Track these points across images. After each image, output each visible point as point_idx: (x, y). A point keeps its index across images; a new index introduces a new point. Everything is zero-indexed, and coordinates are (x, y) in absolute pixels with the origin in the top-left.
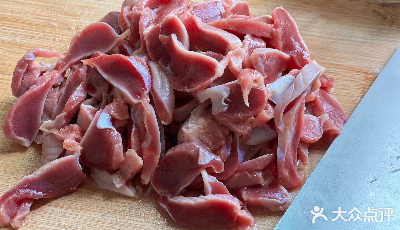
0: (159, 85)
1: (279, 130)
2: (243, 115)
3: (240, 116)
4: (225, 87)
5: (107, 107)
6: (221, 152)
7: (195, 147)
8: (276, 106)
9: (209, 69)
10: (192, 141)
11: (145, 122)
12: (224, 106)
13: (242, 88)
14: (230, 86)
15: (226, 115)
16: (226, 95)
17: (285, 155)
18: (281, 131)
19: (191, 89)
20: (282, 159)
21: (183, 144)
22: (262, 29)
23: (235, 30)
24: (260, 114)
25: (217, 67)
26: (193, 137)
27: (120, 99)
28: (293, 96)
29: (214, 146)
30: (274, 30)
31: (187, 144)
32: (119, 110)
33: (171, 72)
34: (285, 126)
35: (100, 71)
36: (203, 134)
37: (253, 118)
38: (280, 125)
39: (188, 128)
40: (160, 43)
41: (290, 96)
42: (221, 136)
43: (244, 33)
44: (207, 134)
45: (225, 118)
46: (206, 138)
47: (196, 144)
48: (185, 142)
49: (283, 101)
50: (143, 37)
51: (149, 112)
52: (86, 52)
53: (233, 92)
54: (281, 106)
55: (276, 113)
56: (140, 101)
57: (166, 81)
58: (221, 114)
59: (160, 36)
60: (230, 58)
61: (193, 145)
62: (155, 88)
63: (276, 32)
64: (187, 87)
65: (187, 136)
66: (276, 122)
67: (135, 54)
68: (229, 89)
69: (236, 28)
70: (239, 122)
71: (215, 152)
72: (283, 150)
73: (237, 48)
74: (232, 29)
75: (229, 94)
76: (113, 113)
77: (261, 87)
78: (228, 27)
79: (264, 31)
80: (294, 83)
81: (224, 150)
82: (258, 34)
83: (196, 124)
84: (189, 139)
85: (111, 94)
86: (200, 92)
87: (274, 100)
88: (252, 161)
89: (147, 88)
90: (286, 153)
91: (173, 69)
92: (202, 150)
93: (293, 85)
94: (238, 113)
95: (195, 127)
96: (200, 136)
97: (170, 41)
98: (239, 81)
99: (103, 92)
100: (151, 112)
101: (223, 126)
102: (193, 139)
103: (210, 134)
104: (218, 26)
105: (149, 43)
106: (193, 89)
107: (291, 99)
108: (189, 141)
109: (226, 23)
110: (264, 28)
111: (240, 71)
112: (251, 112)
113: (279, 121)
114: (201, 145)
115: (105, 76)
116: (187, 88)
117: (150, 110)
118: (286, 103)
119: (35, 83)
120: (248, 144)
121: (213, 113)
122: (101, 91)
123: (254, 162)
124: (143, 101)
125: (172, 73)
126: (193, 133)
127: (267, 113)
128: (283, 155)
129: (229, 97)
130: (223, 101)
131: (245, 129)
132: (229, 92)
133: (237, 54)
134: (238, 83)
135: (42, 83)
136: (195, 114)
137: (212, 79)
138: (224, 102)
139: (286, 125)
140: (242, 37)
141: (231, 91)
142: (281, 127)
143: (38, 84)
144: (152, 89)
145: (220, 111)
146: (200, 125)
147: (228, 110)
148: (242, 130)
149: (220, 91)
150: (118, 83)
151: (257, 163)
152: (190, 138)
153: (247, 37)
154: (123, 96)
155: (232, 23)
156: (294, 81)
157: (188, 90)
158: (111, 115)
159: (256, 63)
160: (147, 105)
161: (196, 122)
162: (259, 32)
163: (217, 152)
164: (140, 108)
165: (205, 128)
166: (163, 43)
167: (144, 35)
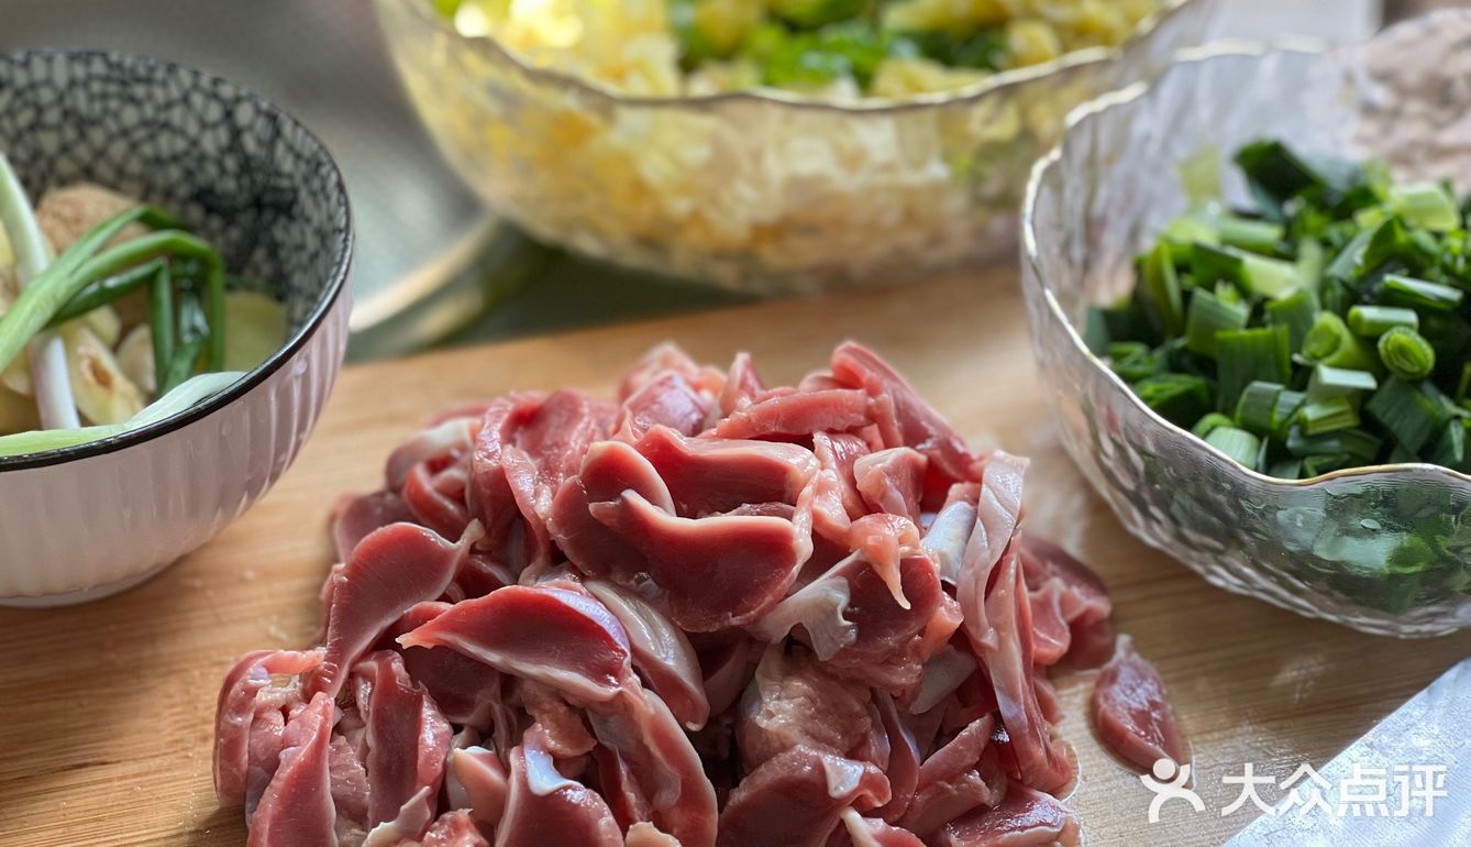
0: (645, 631)
1: (984, 647)
2: (898, 637)
3: (891, 641)
4: (834, 581)
5: (528, 735)
6: (870, 749)
7: (807, 756)
8: (959, 590)
9: (774, 548)
10: (793, 745)
11: (649, 741)
12: (847, 629)
13: (878, 569)
14: (843, 573)
15: (857, 649)
16: (842, 599)
17: (1023, 707)
18: (990, 648)
19: (747, 615)
20: (1017, 717)
21: (774, 760)
22: (847, 407)
23: (783, 431)
24: (934, 621)
25: (794, 536)
26: (794, 734)
27: (550, 703)
28: (993, 552)
29: (846, 742)
30: (871, 401)
31: (784, 757)
32: (563, 733)
33: (661, 592)
34: (998, 634)
35: (473, 649)
36: (813, 718)
37: (917, 638)
38: (984, 633)
39: (771, 715)
40: (595, 525)
41: (987, 554)
42: (858, 708)
43: (807, 432)
44: (822, 714)
45: (858, 660)
46: (824, 729)
47: (803, 748)
48: (775, 754)
49: (971, 571)
50: (542, 524)
51: (652, 711)
52: (381, 616)
53: (859, 586)
54: (973, 586)
55: (968, 609)
56: (620, 688)
57: (656, 618)
58: (845, 653)
59: (592, 507)
60: (811, 504)
61: (800, 753)
62: (638, 644)
63: (879, 405)
64: (730, 614)
65: (777, 734)
66: (972, 630)
67: (529, 577)
68: (844, 581)
69: (785, 425)
70: (893, 658)
71: (853, 754)
72: (1012, 696)
73: (814, 474)
74: (773, 430)
75: (849, 594)
76: (552, 744)
77: (917, 551)
78: (763, 428)
79: (852, 411)
80: (979, 521)
81: (876, 743)
82: (841, 424)
83: (787, 698)
84: (784, 741)
85: (514, 700)
86: (771, 614)
87: (949, 577)
88: (950, 749)
89: (626, 650)
90: (1022, 701)
91: (665, 580)
92: (828, 760)
93: (982, 526)
94: (884, 635)
95: (787, 705)
96: (809, 725)
97: (627, 509)
98: (863, 552)
99: (494, 704)
100: (655, 706)
101: (852, 683)
102: (795, 739)
103: (830, 713)
104: (734, 434)
105: (566, 535)
106: (752, 612)
107: (992, 558)
108: (785, 748)
109: (753, 420)
110: (850, 403)
111: (850, 530)
112: (914, 624)
113: (978, 626)
114: (818, 749)
115: (493, 657)
116: (733, 616)
117: (650, 704)
118: (983, 572)
119: (285, 743)
120: (915, 713)
121: (822, 658)
122: (487, 699)
123: (955, 750)
124: (627, 685)
125: (664, 592)
126: (789, 724)
127: (948, 614)
128: (1018, 707)
129: (851, 604)
130: (840, 617)
131: (910, 670)
132: (847, 590)
133: (821, 489)
134: (863, 559)
135: (310, 736)
136: (767, 675)
137: (796, 570)
138: (845, 619)
139: (998, 628)
140: (807, 442)
141: (850, 585)
142: (989, 639)
143: (296, 743)
144: (634, 650)
145: (842, 646)
146: (799, 697)
147: (859, 636)
148: (905, 675)
149: (824, 594)
150: (538, 663)
151: (961, 751)
152: (786, 737)
153: (820, 438)
154: (560, 693)
155: (770, 415)
156: (974, 516)
157: (735, 621)
158: (552, 753)
159: (883, 496)
160: (641, 693)
161: (783, 694)
162: (842, 417)
163: (860, 753)
164: (620, 706)
165: (813, 702)
166: (606, 522)
167: (542, 517)
